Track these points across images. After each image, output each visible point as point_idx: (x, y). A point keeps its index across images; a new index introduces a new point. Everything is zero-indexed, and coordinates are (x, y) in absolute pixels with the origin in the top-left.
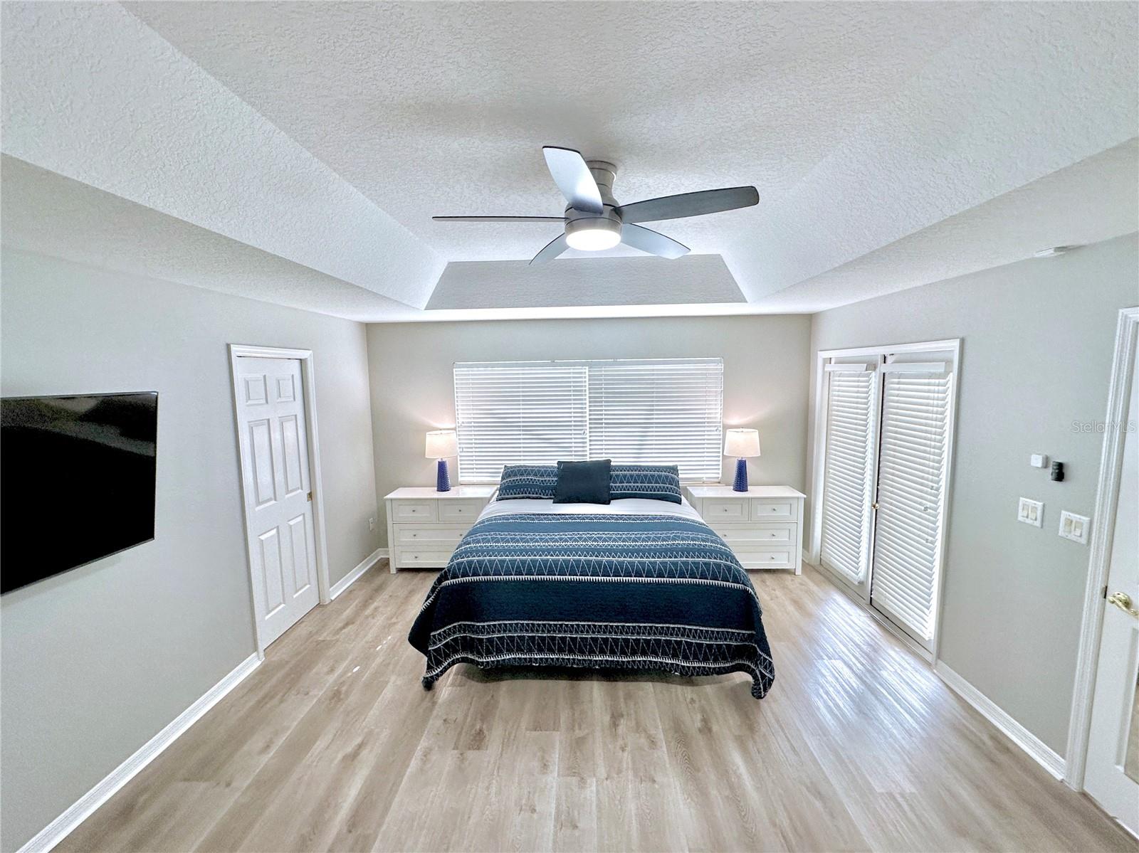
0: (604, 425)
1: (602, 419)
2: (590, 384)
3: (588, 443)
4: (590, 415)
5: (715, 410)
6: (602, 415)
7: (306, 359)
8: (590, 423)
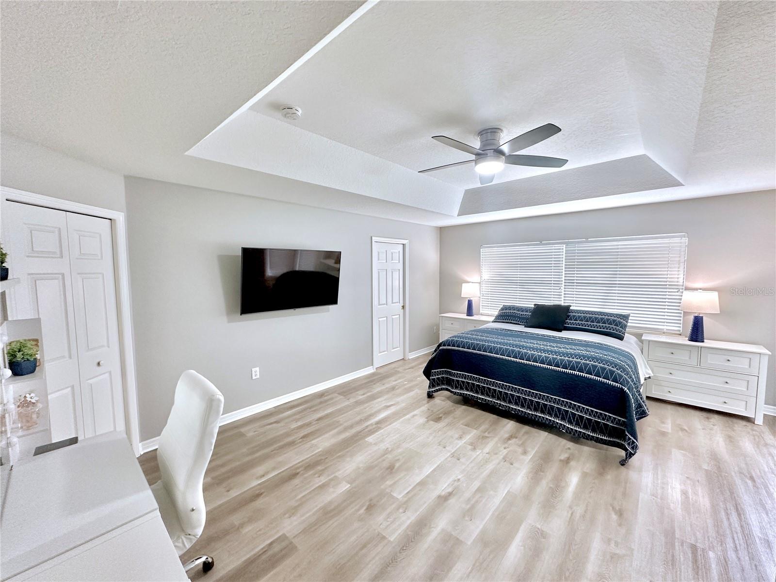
0: (575, 284)
1: (574, 280)
2: (566, 256)
3: (563, 295)
4: (565, 277)
5: (678, 276)
6: (574, 277)
7: (405, 244)
8: (565, 282)
